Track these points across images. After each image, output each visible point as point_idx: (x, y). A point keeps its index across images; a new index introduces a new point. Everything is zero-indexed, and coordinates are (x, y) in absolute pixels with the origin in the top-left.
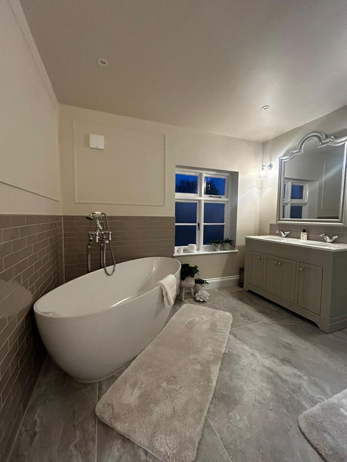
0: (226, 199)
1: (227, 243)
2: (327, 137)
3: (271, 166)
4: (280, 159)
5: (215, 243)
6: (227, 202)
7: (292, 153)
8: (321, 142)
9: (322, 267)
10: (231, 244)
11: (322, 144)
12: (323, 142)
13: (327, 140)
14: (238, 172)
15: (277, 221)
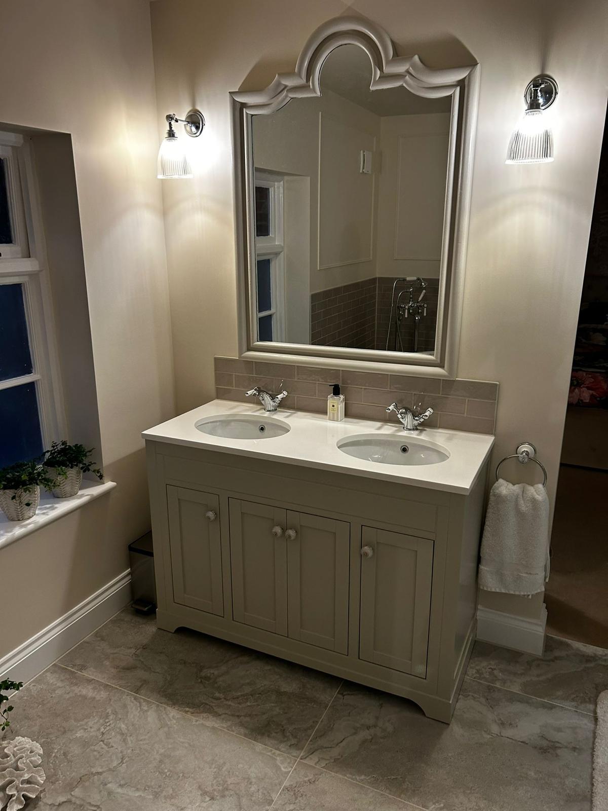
0: (28, 266)
1: (66, 466)
2: (400, 53)
3: (195, 121)
4: (234, 103)
5: (16, 487)
6: (33, 275)
7: (279, 84)
8: (381, 69)
9: (433, 542)
10: (86, 469)
11: (385, 77)
12: (387, 70)
13: (401, 69)
14: (70, 135)
15: (241, 353)
